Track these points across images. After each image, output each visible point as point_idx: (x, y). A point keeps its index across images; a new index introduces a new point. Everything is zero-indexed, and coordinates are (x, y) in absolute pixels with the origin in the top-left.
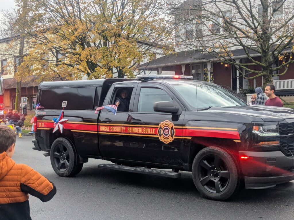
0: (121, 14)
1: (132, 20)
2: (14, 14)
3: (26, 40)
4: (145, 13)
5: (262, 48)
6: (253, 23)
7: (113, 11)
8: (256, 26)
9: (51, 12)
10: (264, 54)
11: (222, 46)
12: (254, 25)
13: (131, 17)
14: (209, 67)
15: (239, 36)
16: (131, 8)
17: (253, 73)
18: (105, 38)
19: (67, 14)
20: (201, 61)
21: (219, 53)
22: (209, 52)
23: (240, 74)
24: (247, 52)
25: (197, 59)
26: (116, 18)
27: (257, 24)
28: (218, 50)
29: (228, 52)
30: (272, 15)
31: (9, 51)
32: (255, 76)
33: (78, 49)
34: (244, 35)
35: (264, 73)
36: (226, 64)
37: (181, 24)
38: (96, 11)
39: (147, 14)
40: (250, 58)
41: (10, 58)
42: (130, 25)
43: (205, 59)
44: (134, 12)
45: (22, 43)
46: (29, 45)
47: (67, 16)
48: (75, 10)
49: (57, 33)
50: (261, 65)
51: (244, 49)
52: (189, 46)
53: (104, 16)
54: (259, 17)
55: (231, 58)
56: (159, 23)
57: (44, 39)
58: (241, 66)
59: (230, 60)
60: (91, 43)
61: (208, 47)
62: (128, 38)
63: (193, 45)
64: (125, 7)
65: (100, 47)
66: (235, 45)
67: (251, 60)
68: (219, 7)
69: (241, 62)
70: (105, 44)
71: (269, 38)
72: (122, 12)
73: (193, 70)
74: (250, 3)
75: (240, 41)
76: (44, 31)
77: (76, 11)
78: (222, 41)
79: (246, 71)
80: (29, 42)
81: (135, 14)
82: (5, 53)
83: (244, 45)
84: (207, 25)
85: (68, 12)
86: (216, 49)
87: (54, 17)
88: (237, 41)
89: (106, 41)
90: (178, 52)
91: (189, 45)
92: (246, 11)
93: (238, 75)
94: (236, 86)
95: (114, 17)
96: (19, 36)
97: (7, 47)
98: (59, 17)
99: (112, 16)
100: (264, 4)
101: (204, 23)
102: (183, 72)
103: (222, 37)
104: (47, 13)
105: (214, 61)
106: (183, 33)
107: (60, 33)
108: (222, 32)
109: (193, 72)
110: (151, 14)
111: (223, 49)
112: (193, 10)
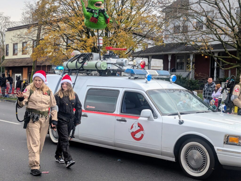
0: (121, 10)
1: (129, 15)
2: (34, 5)
3: (43, 27)
4: (141, 10)
5: (237, 44)
6: (232, 23)
7: (115, 7)
8: (234, 25)
9: (64, 5)
10: (239, 49)
11: (204, 40)
12: (232, 24)
13: (129, 13)
14: (191, 58)
15: (218, 33)
16: (130, 5)
17: (229, 65)
18: (107, 29)
19: (77, 7)
20: (185, 52)
21: (201, 46)
22: (192, 45)
23: (217, 65)
24: (225, 47)
25: (182, 51)
26: (117, 13)
27: (234, 24)
28: (199, 44)
29: (208, 46)
31: (28, 35)
32: (230, 68)
33: (84, 37)
34: (223, 33)
35: (238, 66)
36: (206, 55)
37: (170, 20)
39: (142, 11)
40: (227, 52)
41: (29, 41)
42: (128, 19)
43: (189, 51)
44: (132, 8)
45: (39, 30)
46: (45, 31)
47: (77, 10)
49: (68, 23)
50: (236, 58)
51: (222, 44)
52: (176, 39)
54: (237, 18)
55: (210, 51)
56: (152, 18)
57: (57, 27)
58: (219, 58)
59: (209, 53)
60: (95, 33)
61: (191, 41)
62: (125, 30)
63: (179, 38)
64: (124, 4)
65: (102, 36)
66: (215, 40)
67: (227, 53)
68: (203, 8)
69: (219, 55)
70: (106, 34)
72: (122, 8)
73: (178, 59)
74: (230, 6)
75: (219, 37)
76: (58, 21)
78: (204, 36)
79: (223, 63)
80: (45, 29)
81: (133, 10)
82: (25, 37)
83: (223, 41)
84: (192, 22)
85: (77, 6)
86: (199, 43)
87: (67, 9)
88: (217, 37)
89: (108, 32)
90: (166, 44)
91: (176, 38)
92: (226, 12)
93: (215, 65)
94: (214, 75)
96: (38, 23)
97: (27, 32)
98: (71, 9)
99: (114, 11)
101: (189, 20)
102: (170, 60)
103: (204, 33)
104: (61, 5)
105: (196, 53)
106: (172, 28)
107: (71, 23)
108: (204, 29)
109: (178, 61)
110: (146, 10)
111: (204, 43)
112: (181, 9)
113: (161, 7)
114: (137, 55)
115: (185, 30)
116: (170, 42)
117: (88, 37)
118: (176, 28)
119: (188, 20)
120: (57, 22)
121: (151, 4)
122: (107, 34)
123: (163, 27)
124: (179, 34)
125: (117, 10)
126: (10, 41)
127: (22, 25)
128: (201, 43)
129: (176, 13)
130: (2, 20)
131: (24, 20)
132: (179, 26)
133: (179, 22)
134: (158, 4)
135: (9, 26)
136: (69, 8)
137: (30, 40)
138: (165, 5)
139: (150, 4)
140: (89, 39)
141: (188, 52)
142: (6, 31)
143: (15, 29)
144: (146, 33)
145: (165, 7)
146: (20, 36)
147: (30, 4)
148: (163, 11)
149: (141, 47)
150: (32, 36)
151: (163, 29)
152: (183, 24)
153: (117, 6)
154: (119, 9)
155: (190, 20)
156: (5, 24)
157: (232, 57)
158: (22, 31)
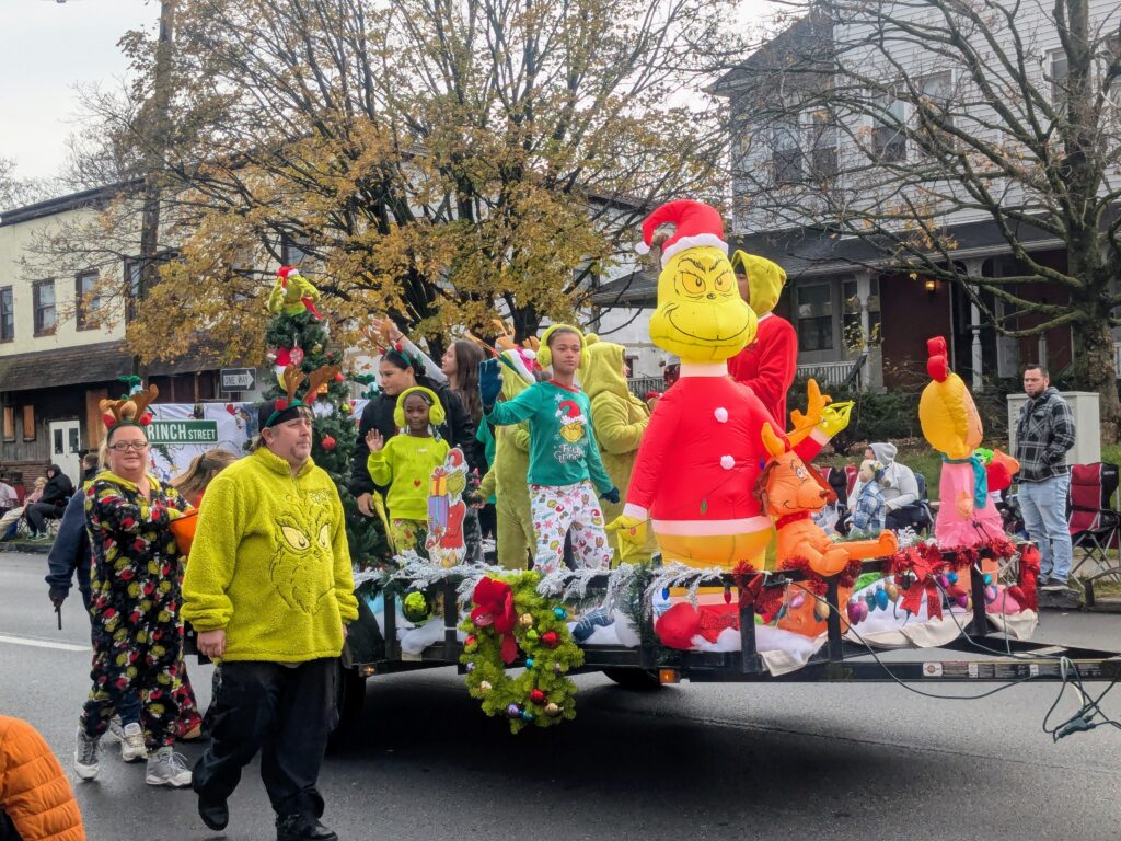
0: (526, 93)
1: (566, 115)
2: (121, 97)
3: (167, 193)
4: (615, 89)
5: (1066, 216)
6: (1033, 121)
7: (495, 81)
8: (1044, 131)
9: (260, 87)
10: (1076, 240)
11: (913, 210)
12: (1036, 128)
13: (563, 105)
14: (863, 294)
15: (976, 171)
16: (564, 70)
17: (1035, 312)
18: (466, 186)
19: (321, 94)
20: (832, 268)
21: (904, 236)
22: (861, 235)
23: (983, 317)
24: (1010, 233)
25: (817, 262)
26: (507, 108)
27: (1045, 125)
28: (893, 227)
29: (935, 236)
30: (1106, 86)
31: (102, 238)
32: (1040, 326)
33: (362, 226)
34: (996, 168)
35: (1077, 314)
36: (930, 278)
37: (753, 127)
38: (429, 82)
39: (622, 93)
40: (1021, 254)
41: (107, 263)
42: (558, 136)
44: (573, 84)
45: (151, 210)
46: (180, 214)
47: (320, 105)
48: (349, 79)
49: (283, 170)
50: (1065, 280)
51: (998, 221)
52: (785, 212)
53: (461, 102)
54: (1055, 98)
55: (946, 256)
56: (670, 125)
57: (236, 193)
58: (988, 287)
59: (944, 265)
60: (410, 206)
61: (856, 214)
62: (550, 183)
63: (800, 206)
64: (539, 68)
65: (447, 218)
66: (961, 206)
67: (1024, 262)
68: (899, 62)
69: (987, 271)
70: (465, 210)
71: (1095, 177)
72: (529, 84)
73: (801, 303)
74: (1018, 44)
75: (980, 188)
76: (238, 162)
77: (357, 83)
78: (910, 191)
79: (1010, 307)
80: (179, 203)
81: (579, 90)
82: (88, 246)
83: (998, 205)
84: (854, 132)
85: (323, 88)
86: (892, 223)
87: (273, 106)
88: (969, 189)
89: (470, 196)
91: (784, 207)
92: (1006, 74)
93: (975, 320)
94: (971, 365)
95: (498, 104)
96: (142, 181)
97: (95, 223)
98: (291, 106)
99: (491, 100)
100: (1073, 46)
101: (840, 122)
103: (910, 176)
104: (246, 90)
105: (881, 268)
106: (762, 161)
107: (294, 167)
108: (912, 155)
109: (803, 309)
110: (640, 90)
111: (916, 221)
112: (796, 71)
113: (708, 70)
114: (613, 294)
115: (826, 167)
116: (757, 228)
117: (383, 229)
118: (785, 164)
119: (833, 122)
120: (232, 168)
121: (663, 59)
123: (724, 161)
124: (798, 189)
125: (506, 94)
126: (19, 271)
127: (68, 191)
128: (902, 223)
129: (778, 92)
131: (77, 169)
132: (798, 153)
133: (794, 134)
134: (690, 56)
135: (7, 205)
136: (286, 103)
137: (110, 258)
138: (724, 61)
139: (654, 58)
140: (386, 240)
141: (846, 266)
143: (38, 212)
144: (647, 192)
145: (724, 72)
146: (62, 246)
147: (102, 92)
148: (714, 90)
150: (119, 241)
151: (726, 171)
152: (813, 142)
153: (504, 77)
154: (515, 92)
155: (843, 120)
157: (1046, 279)
158: (70, 222)
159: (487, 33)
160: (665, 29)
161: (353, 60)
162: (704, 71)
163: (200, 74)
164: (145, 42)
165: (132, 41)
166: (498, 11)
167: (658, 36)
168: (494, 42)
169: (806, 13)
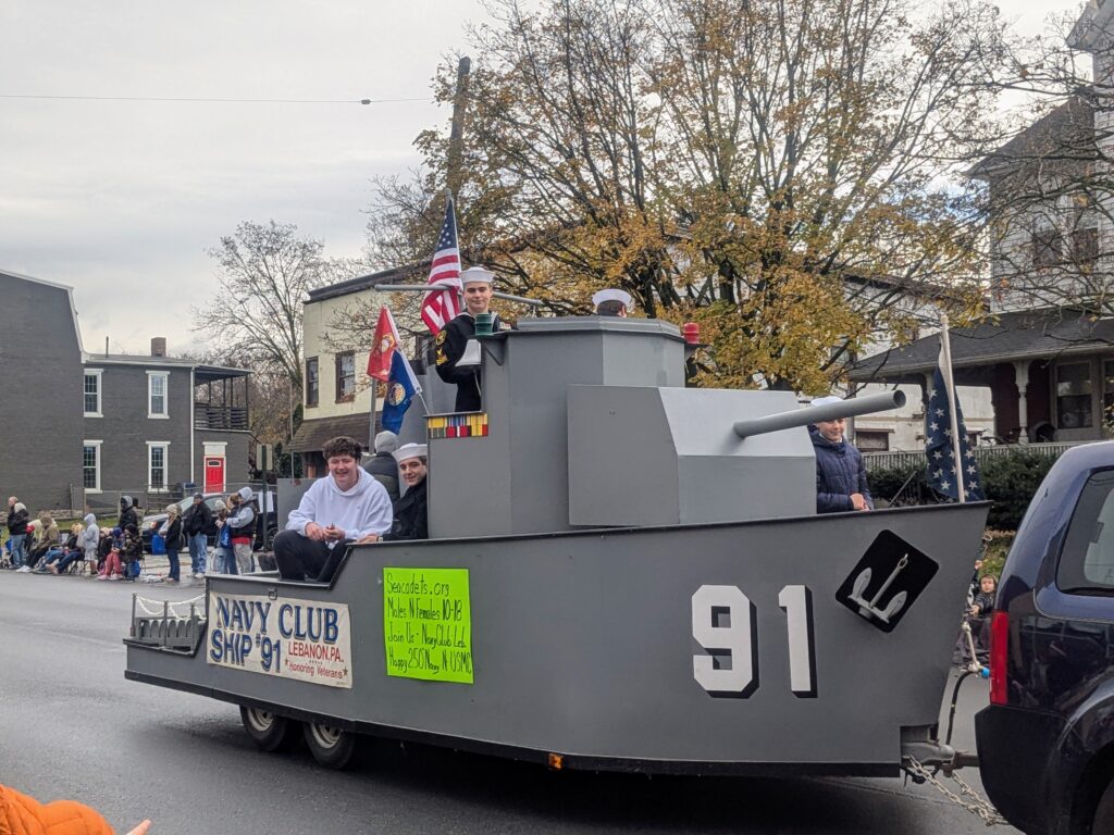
0: (787, 181)
1: (825, 202)
9: (538, 179)
13: (822, 192)
16: (825, 159)
18: (729, 271)
20: (1090, 347)
26: (768, 194)
37: (1012, 211)
38: (695, 172)
39: (881, 179)
42: (818, 220)
44: (833, 171)
52: (1041, 293)
56: (928, 211)
57: (515, 274)
62: (808, 265)
64: (800, 156)
70: (727, 291)
72: (790, 173)
73: (1061, 381)
76: (520, 246)
81: (838, 177)
87: (550, 196)
89: (731, 279)
90: (1000, 315)
95: (760, 191)
101: (1101, 206)
102: (1022, 390)
109: (1063, 388)
112: (1055, 158)
113: (966, 158)
115: (1086, 250)
117: (650, 311)
118: (1044, 245)
119: (1094, 204)
120: (512, 252)
122: (731, 288)
124: (1057, 271)
126: (323, 345)
127: (369, 271)
130: (288, 258)
131: (377, 250)
132: (1057, 235)
133: (1052, 217)
134: (948, 143)
135: (316, 283)
136: (562, 192)
137: (403, 334)
138: (982, 147)
139: (913, 145)
141: (1104, 347)
142: (306, 303)
143: (342, 291)
144: (905, 272)
145: (982, 158)
146: (361, 323)
147: (399, 185)
148: (973, 174)
149: (889, 338)
150: (412, 319)
151: (982, 254)
152: (1072, 225)
153: (766, 165)
156: (299, 273)
158: (368, 302)
159: (751, 124)
160: (924, 117)
161: (626, 151)
162: (962, 159)
163: (486, 167)
164: (437, 141)
165: (427, 139)
166: (762, 103)
167: (917, 124)
168: (757, 133)
169: (1066, 101)
